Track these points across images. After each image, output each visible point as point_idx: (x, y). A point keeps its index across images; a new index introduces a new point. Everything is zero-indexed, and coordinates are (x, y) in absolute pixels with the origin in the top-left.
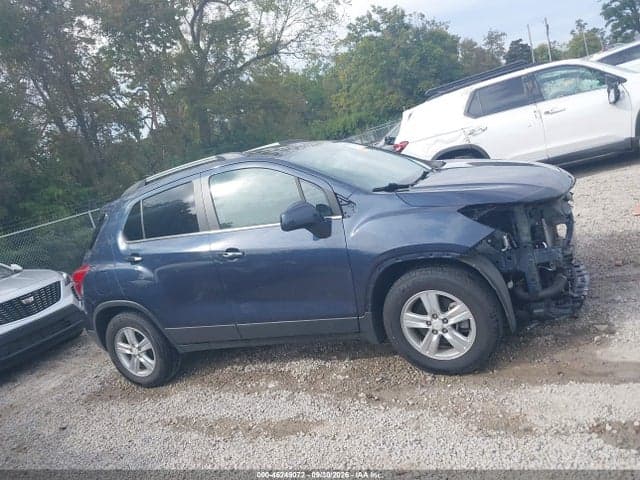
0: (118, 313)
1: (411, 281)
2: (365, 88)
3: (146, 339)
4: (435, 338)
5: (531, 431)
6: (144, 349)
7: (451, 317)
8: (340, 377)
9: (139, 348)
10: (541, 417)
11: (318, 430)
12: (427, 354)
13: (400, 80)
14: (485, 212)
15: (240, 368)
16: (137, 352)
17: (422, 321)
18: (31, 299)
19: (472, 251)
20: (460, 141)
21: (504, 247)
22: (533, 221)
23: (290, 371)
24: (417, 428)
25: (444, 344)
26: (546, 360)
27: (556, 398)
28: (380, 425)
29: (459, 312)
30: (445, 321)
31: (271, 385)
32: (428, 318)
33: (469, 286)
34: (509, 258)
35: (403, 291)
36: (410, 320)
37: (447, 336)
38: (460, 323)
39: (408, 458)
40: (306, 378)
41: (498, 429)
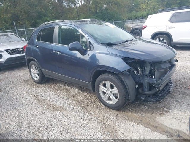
0: (32, 61)
1: (103, 76)
2: (153, 3)
3: (37, 70)
4: (107, 96)
5: (117, 136)
6: (37, 72)
7: (113, 91)
8: (82, 98)
9: (36, 72)
10: (123, 133)
11: (64, 112)
12: (104, 100)
13: (166, 3)
14: (132, 61)
15: (61, 85)
16: (35, 73)
17: (105, 90)
18: (21, 49)
19: (122, 73)
20: (163, 30)
21: (139, 74)
22: (151, 67)
23: (71, 91)
24: (88, 122)
25: (109, 99)
26: (140, 114)
27: (132, 128)
28: (79, 118)
29: (115, 91)
30: (111, 92)
31: (64, 94)
32: (106, 89)
33: (119, 84)
34: (139, 78)
35: (101, 79)
36: (102, 88)
37: (111, 97)
38: (115, 94)
39: (78, 131)
40: (73, 95)
41: (108, 132)
